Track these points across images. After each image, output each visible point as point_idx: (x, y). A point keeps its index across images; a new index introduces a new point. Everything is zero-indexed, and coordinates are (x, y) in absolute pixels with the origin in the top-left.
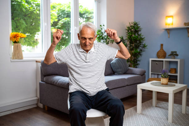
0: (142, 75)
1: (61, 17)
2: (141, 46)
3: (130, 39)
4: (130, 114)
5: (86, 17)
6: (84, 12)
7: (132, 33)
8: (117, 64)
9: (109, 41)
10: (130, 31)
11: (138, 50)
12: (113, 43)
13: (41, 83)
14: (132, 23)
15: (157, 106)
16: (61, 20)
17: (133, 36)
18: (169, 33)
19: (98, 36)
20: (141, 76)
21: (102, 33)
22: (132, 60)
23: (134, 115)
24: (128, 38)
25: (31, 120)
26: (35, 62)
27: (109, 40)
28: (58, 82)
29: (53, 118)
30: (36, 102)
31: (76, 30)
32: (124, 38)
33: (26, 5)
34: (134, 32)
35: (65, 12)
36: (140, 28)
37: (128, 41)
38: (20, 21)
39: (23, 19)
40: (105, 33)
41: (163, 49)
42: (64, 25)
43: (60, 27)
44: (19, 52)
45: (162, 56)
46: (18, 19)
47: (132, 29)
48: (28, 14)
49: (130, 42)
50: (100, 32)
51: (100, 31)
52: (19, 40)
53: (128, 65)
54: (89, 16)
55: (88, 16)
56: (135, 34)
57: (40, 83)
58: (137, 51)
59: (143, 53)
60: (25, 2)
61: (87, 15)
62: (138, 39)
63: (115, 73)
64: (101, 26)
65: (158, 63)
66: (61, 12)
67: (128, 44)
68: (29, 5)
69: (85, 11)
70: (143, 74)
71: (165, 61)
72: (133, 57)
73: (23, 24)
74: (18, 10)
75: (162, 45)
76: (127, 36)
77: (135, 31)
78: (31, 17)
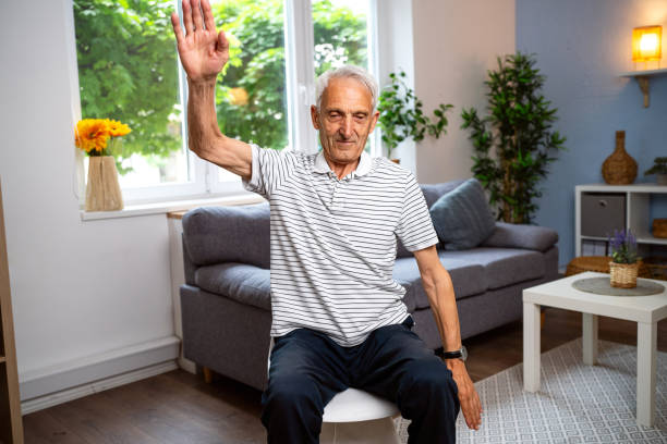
0: (544, 251)
1: (255, 48)
2: (544, 139)
3: (502, 116)
4: (497, 394)
5: (344, 40)
6: (338, 24)
7: (507, 96)
8: (452, 213)
9: (423, 130)
10: (500, 89)
11: (533, 157)
12: (437, 137)
13: (187, 290)
14: (508, 61)
15: (599, 361)
16: (256, 59)
17: (512, 105)
18: (645, 91)
19: (385, 113)
20: (540, 254)
21: (399, 102)
22: (510, 191)
23: (512, 399)
24: (494, 113)
25: (156, 420)
26: (165, 217)
27: (423, 126)
28: (241, 288)
29: (229, 409)
30: (172, 355)
31: (303, 96)
32: (481, 116)
33: (132, 17)
34: (515, 92)
35: (269, 28)
36: (539, 76)
37: (496, 123)
38: (115, 73)
39: (122, 64)
40: (407, 101)
41: (624, 152)
42: (267, 75)
43: (252, 81)
44: (108, 186)
45: (623, 177)
46: (107, 67)
47: (510, 79)
48: (141, 46)
49: (501, 129)
50: (391, 99)
51: (389, 95)
52: (105, 146)
53: (498, 212)
54: (355, 38)
55: (350, 39)
56: (519, 101)
57: (183, 292)
58: (527, 159)
59: (551, 167)
60: (127, 6)
61: (346, 34)
62: (530, 118)
63: (447, 247)
64: (393, 75)
65: (605, 203)
66: (256, 29)
67: (494, 135)
68: (142, 16)
69: (342, 21)
70: (548, 246)
71: (634, 194)
72: (513, 181)
73: (122, 81)
74: (104, 35)
75: (621, 136)
76: (489, 108)
77: (517, 89)
78: (151, 54)
